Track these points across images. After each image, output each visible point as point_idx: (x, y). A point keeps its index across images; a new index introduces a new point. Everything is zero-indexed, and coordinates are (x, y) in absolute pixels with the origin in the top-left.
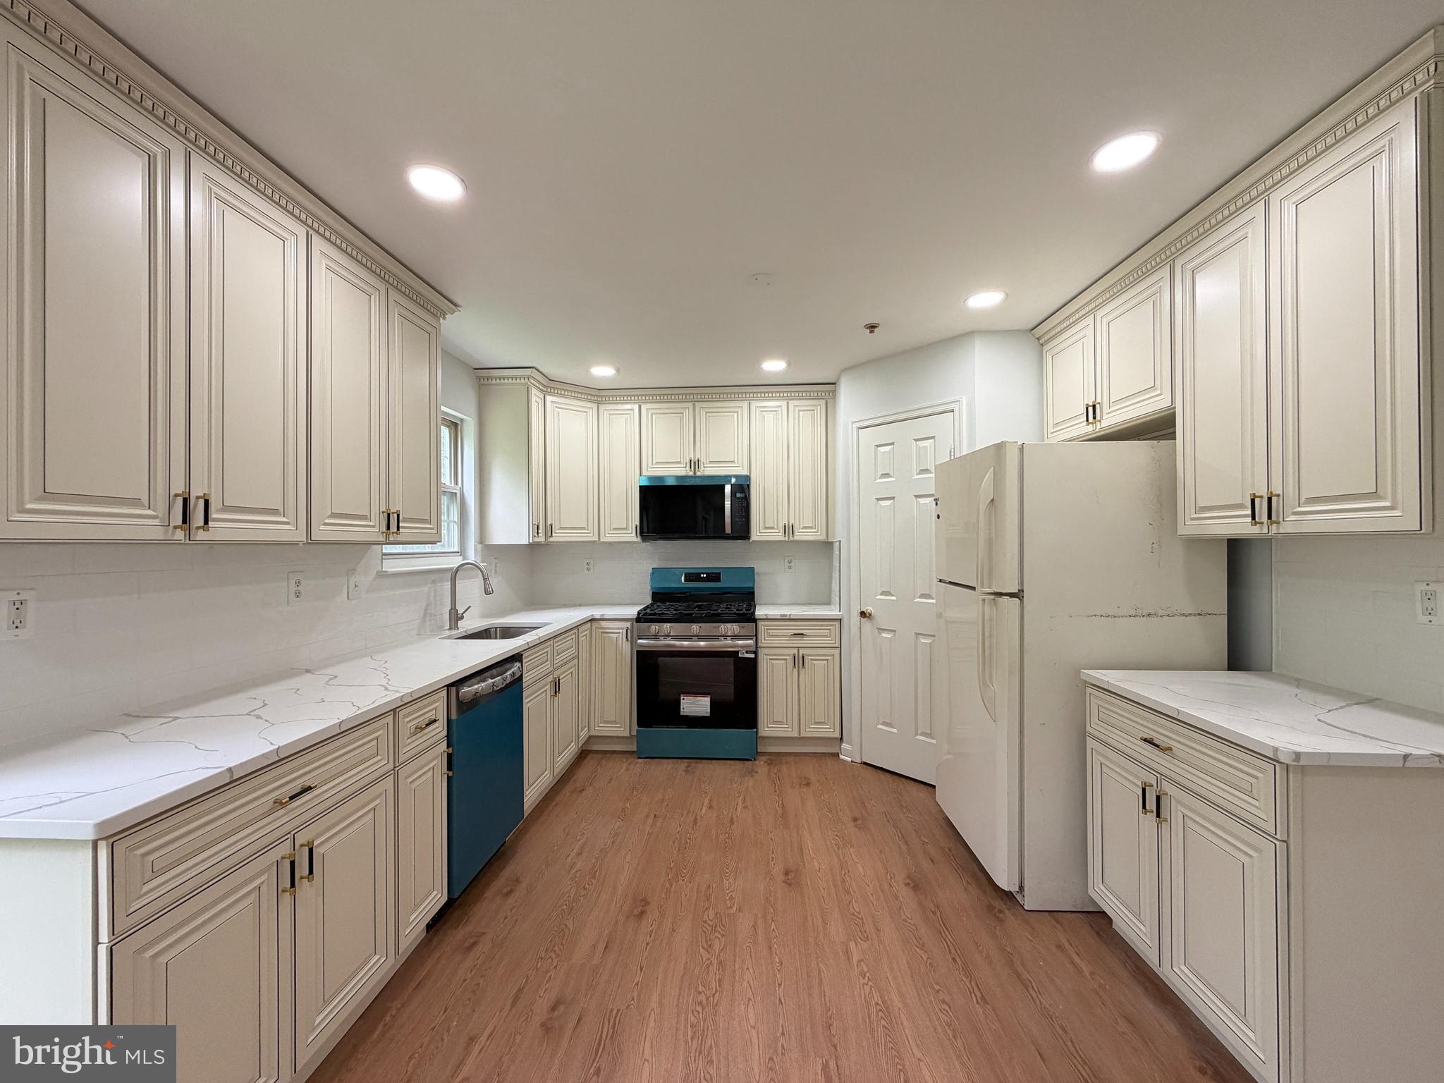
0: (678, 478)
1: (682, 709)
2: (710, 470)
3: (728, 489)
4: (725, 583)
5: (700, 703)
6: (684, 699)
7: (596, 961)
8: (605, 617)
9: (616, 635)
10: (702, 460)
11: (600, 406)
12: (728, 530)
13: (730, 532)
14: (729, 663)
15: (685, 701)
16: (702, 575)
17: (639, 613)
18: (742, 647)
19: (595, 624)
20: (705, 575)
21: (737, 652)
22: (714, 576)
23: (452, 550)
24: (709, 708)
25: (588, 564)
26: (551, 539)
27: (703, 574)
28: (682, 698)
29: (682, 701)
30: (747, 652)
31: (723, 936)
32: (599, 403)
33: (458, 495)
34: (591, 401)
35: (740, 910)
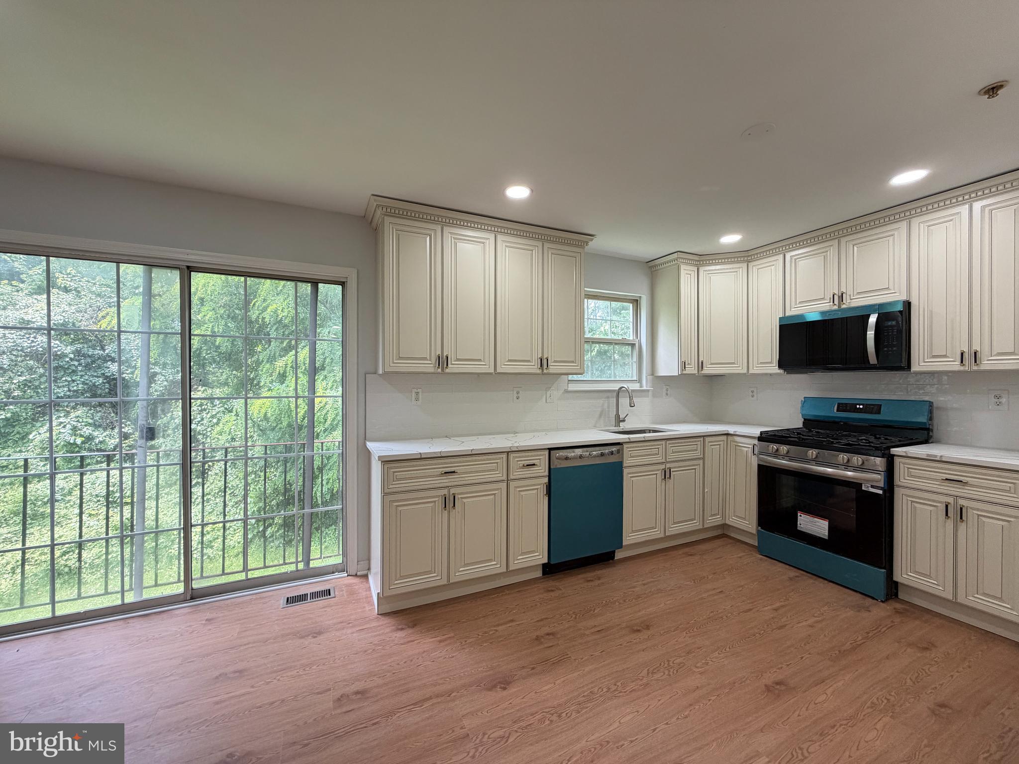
0: (823, 313)
1: (799, 525)
2: (855, 301)
3: (873, 319)
4: (885, 415)
5: (817, 524)
6: (801, 516)
7: (587, 632)
8: (737, 433)
9: (746, 449)
10: (850, 292)
11: (749, 264)
12: (873, 359)
13: (876, 362)
14: (853, 493)
15: (802, 518)
16: (858, 406)
17: (761, 433)
18: (868, 481)
19: (730, 438)
20: (861, 407)
21: (861, 484)
22: (874, 407)
23: (633, 379)
24: (827, 531)
25: (752, 392)
26: (703, 372)
27: (860, 405)
28: (799, 514)
29: (799, 517)
30: (872, 487)
31: (669, 675)
32: (749, 262)
33: (637, 345)
34: (738, 262)
35: (701, 673)
